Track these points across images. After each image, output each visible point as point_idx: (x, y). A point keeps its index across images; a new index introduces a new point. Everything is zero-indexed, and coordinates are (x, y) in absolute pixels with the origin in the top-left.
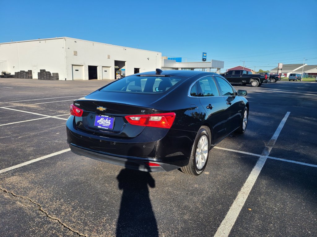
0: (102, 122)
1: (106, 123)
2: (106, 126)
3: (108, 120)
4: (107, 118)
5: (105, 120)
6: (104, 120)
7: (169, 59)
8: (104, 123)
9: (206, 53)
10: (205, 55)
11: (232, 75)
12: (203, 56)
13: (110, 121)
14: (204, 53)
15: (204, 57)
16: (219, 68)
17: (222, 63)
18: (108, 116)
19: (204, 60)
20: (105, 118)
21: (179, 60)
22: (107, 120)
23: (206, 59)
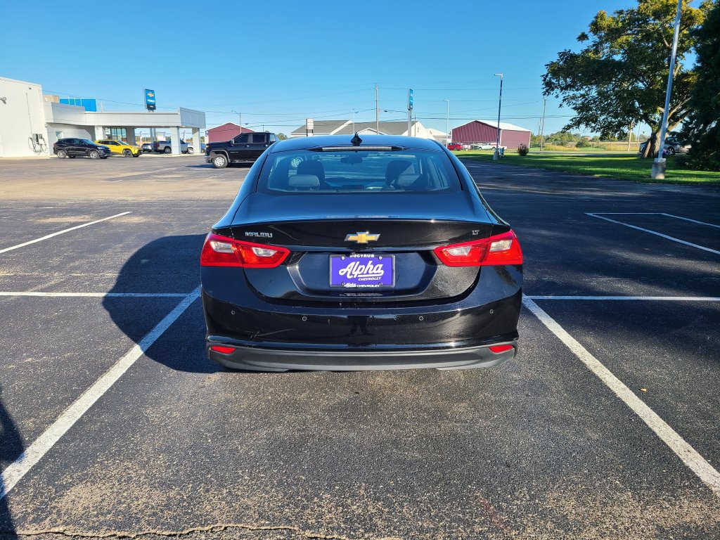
0: (356, 274)
1: (368, 273)
2: (369, 279)
3: (374, 264)
4: (371, 259)
5: (363, 266)
6: (360, 267)
7: (63, 101)
8: (362, 274)
9: (152, 92)
10: (151, 95)
11: (248, 144)
12: (148, 97)
13: (381, 266)
14: (147, 91)
15: (149, 100)
16: (198, 127)
17: (201, 115)
18: (373, 256)
19: (151, 107)
20: (364, 262)
21: (90, 106)
22: (370, 265)
23: (154, 105)
